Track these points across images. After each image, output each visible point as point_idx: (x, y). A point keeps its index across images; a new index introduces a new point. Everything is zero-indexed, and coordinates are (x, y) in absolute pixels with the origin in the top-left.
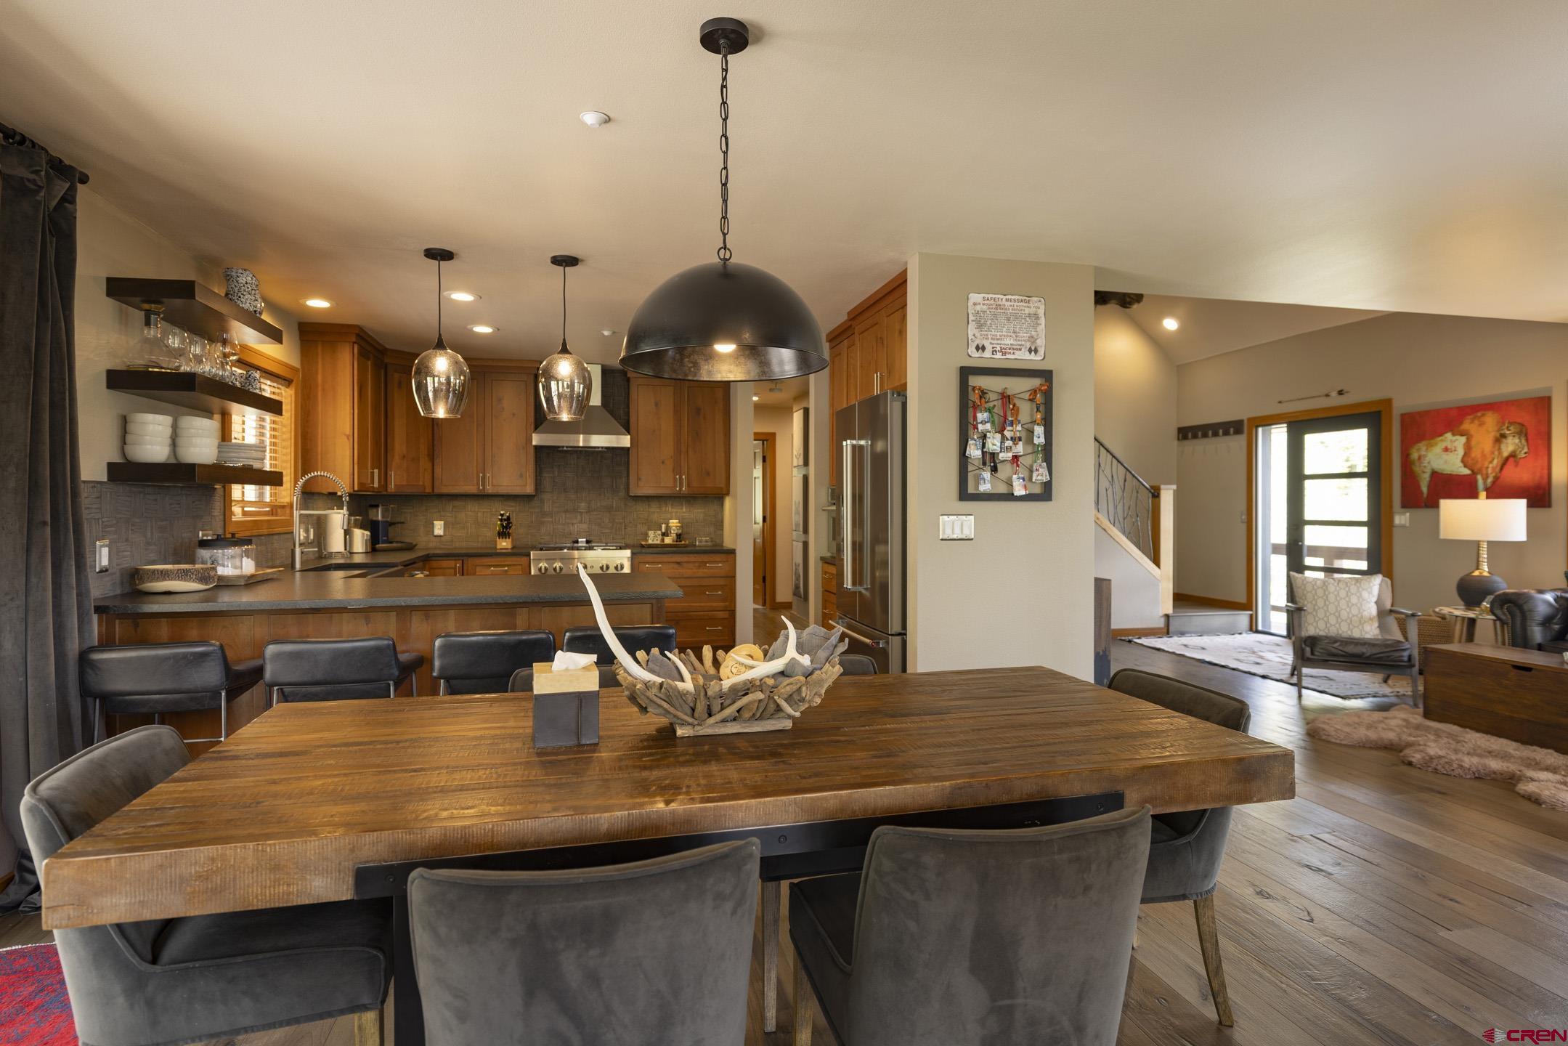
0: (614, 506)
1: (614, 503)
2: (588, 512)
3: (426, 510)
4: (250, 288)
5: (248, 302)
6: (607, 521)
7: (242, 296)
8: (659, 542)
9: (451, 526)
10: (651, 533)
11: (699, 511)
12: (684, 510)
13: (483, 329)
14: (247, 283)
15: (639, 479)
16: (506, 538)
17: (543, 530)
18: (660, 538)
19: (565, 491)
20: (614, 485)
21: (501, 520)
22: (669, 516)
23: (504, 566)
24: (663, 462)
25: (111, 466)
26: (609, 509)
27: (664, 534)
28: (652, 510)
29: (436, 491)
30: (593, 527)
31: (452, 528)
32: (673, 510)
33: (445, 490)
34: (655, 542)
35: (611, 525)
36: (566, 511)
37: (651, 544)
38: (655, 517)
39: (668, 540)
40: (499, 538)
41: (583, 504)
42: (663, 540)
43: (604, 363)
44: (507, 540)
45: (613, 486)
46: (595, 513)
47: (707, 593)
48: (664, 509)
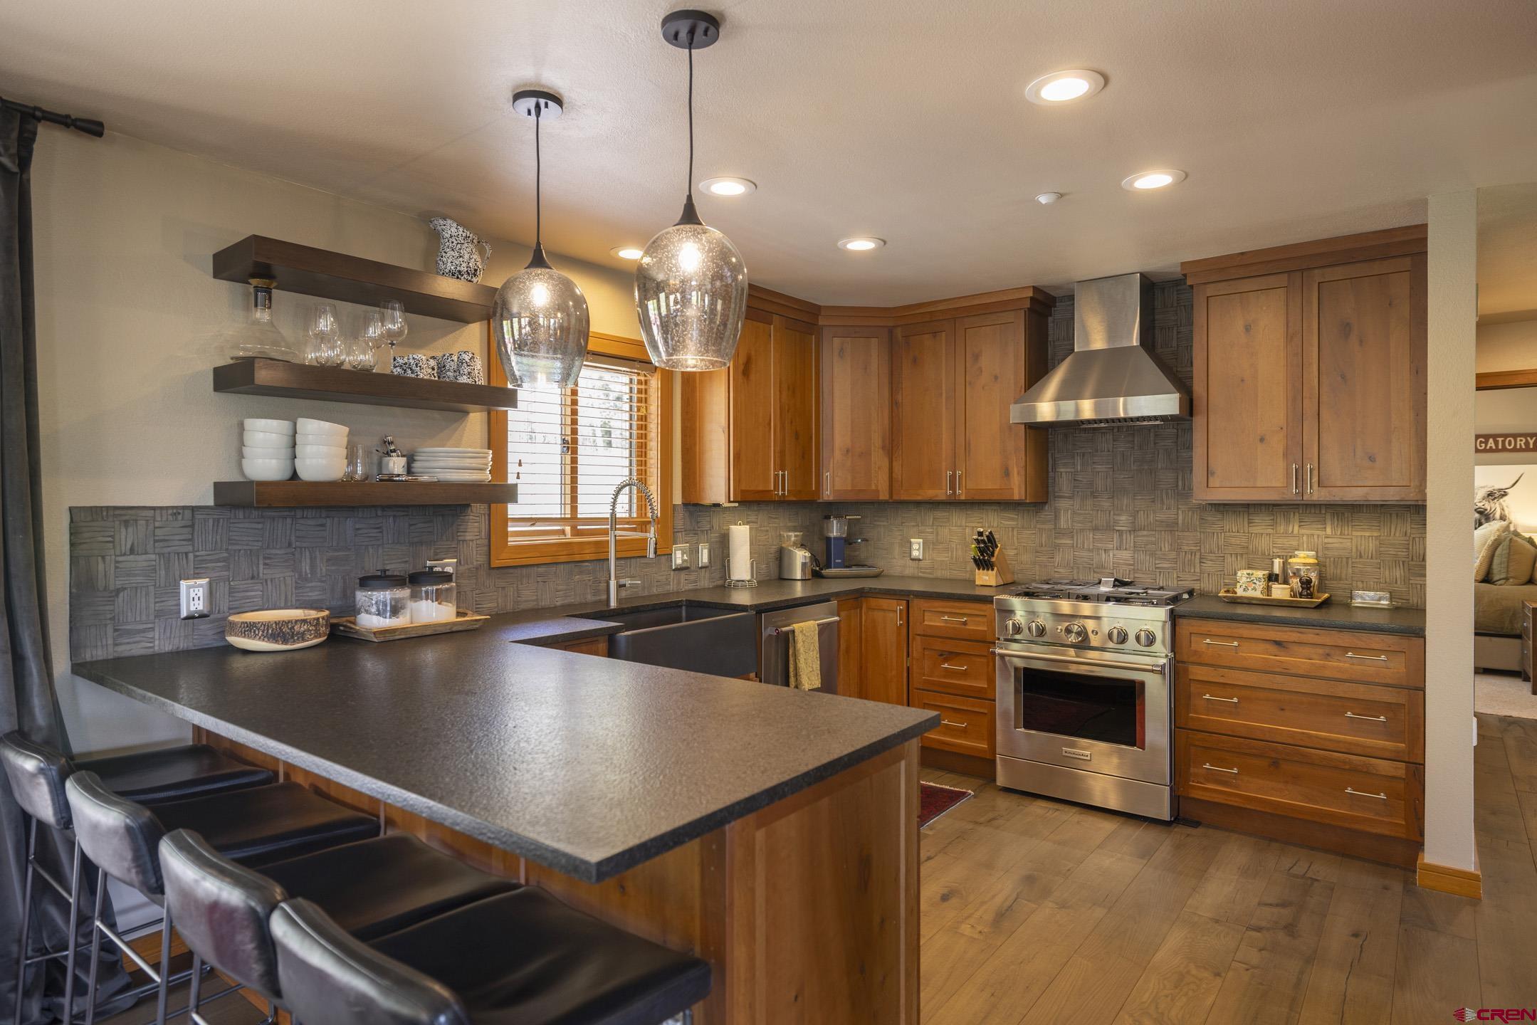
0: (1180, 522)
1: (1180, 518)
2: (1134, 530)
3: (902, 523)
4: (455, 242)
5: (449, 261)
6: (1166, 547)
7: (444, 254)
8: (1258, 594)
9: (931, 547)
10: (1242, 575)
11: (1367, 534)
12: (1329, 531)
13: (861, 245)
14: (451, 237)
15: (1209, 473)
16: (988, 570)
17: (1058, 559)
18: (1261, 585)
19: (1094, 495)
20: (1180, 483)
21: (978, 541)
22: (1295, 543)
23: (964, 615)
24: (1262, 440)
25: (219, 487)
26: (1171, 527)
27: (1272, 578)
28: (1255, 530)
29: (895, 497)
30: (1142, 557)
31: (933, 549)
32: (1303, 531)
33: (904, 497)
34: (1250, 594)
35: (1173, 555)
36: (1096, 529)
37: (1241, 597)
38: (1263, 544)
39: (1280, 592)
40: (979, 569)
41: (1123, 518)
42: (1269, 589)
43: (1142, 271)
44: (990, 572)
45: (1177, 486)
46: (1145, 533)
47: (1349, 714)
48: (1281, 529)
